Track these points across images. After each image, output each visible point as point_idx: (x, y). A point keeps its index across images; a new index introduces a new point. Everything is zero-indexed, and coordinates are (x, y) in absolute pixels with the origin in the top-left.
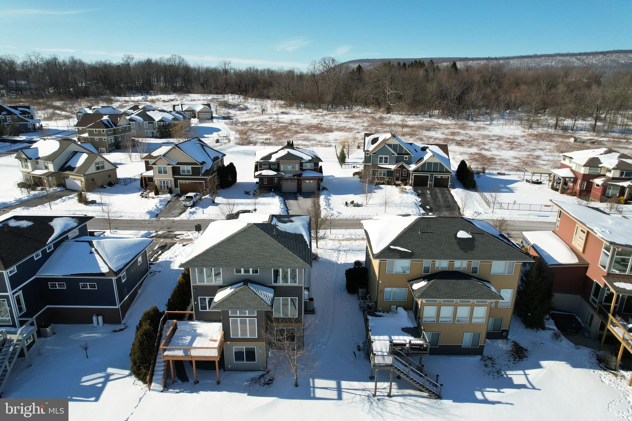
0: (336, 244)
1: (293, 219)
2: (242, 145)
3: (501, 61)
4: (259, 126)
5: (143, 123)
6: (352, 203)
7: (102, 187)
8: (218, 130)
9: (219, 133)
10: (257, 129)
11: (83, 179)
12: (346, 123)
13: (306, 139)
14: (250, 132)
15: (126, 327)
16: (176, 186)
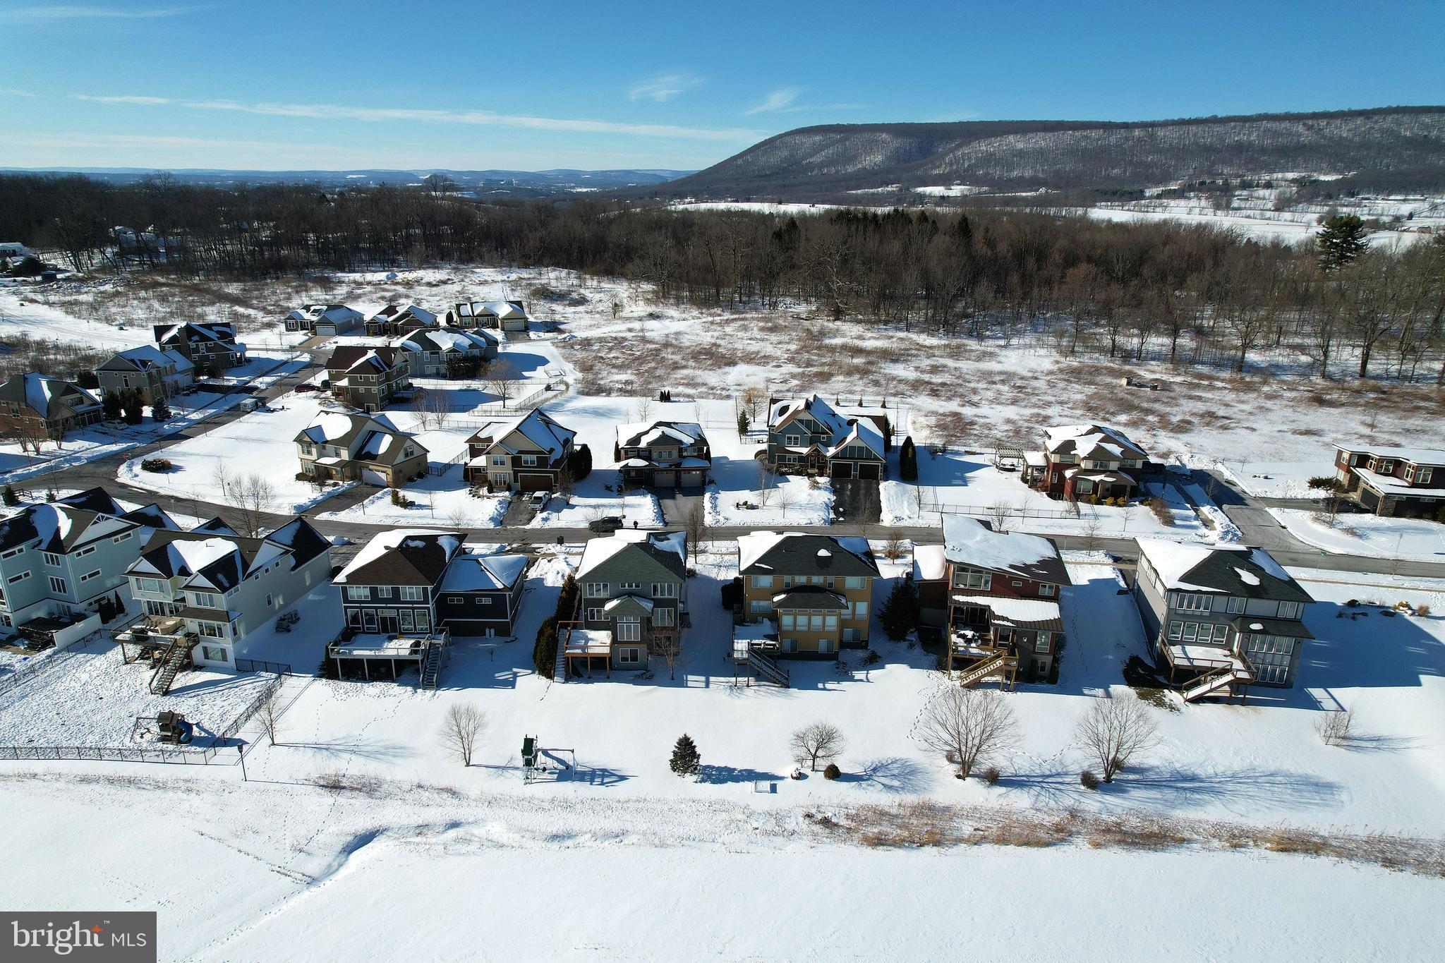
0: (718, 559)
1: (669, 536)
2: (588, 394)
3: (1137, 133)
4: (611, 349)
5: (422, 353)
6: (745, 503)
7: (411, 480)
8: (543, 361)
9: (547, 367)
10: (609, 356)
11: (389, 471)
12: (761, 344)
13: (692, 384)
14: (598, 366)
15: (516, 639)
16: (516, 481)
